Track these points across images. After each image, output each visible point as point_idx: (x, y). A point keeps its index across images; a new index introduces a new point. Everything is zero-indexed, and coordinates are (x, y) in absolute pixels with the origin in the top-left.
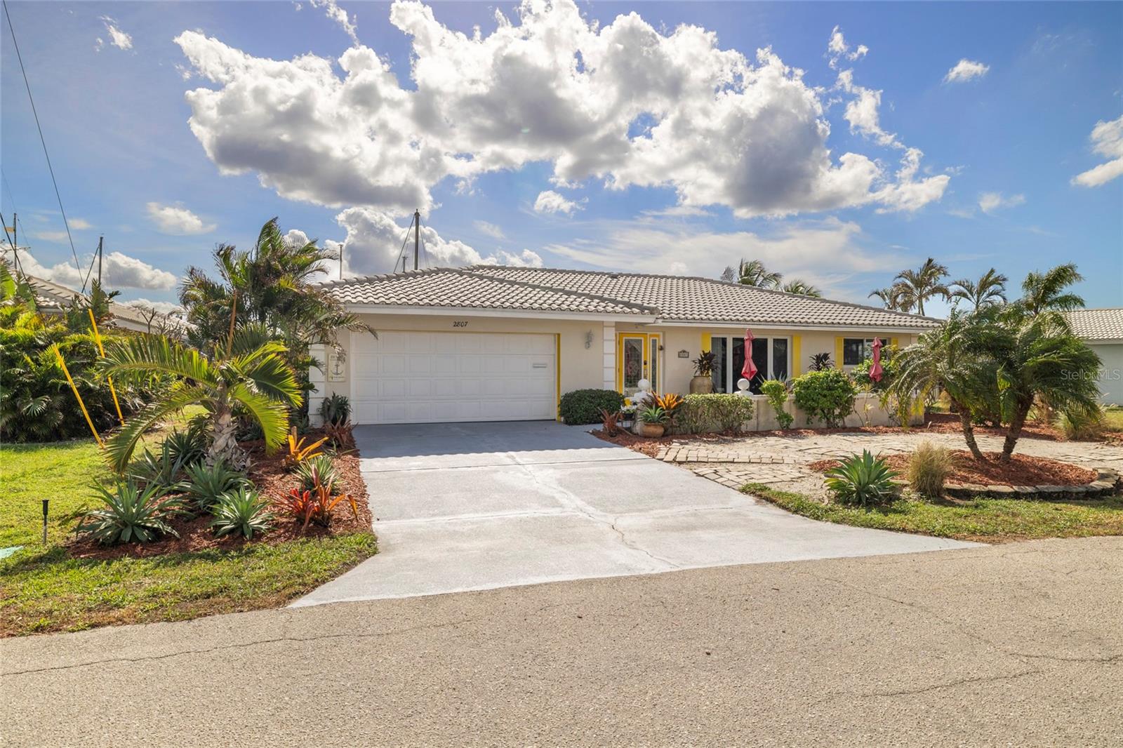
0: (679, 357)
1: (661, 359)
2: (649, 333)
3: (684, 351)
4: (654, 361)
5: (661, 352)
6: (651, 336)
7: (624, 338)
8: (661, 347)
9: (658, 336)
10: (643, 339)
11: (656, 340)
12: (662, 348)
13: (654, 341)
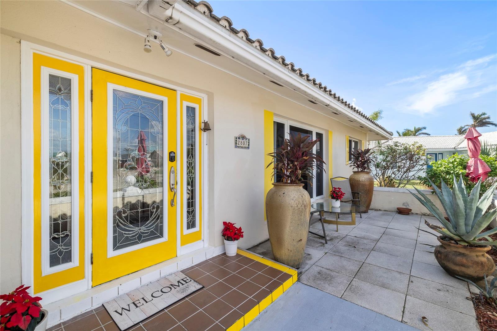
0: (236, 147)
1: (206, 149)
2: (180, 90)
3: (243, 137)
4: (191, 153)
5: (205, 134)
6: (184, 97)
7: (111, 87)
8: (206, 124)
9: (199, 101)
10: (165, 100)
11: (194, 109)
12: (207, 128)
13: (191, 111)
